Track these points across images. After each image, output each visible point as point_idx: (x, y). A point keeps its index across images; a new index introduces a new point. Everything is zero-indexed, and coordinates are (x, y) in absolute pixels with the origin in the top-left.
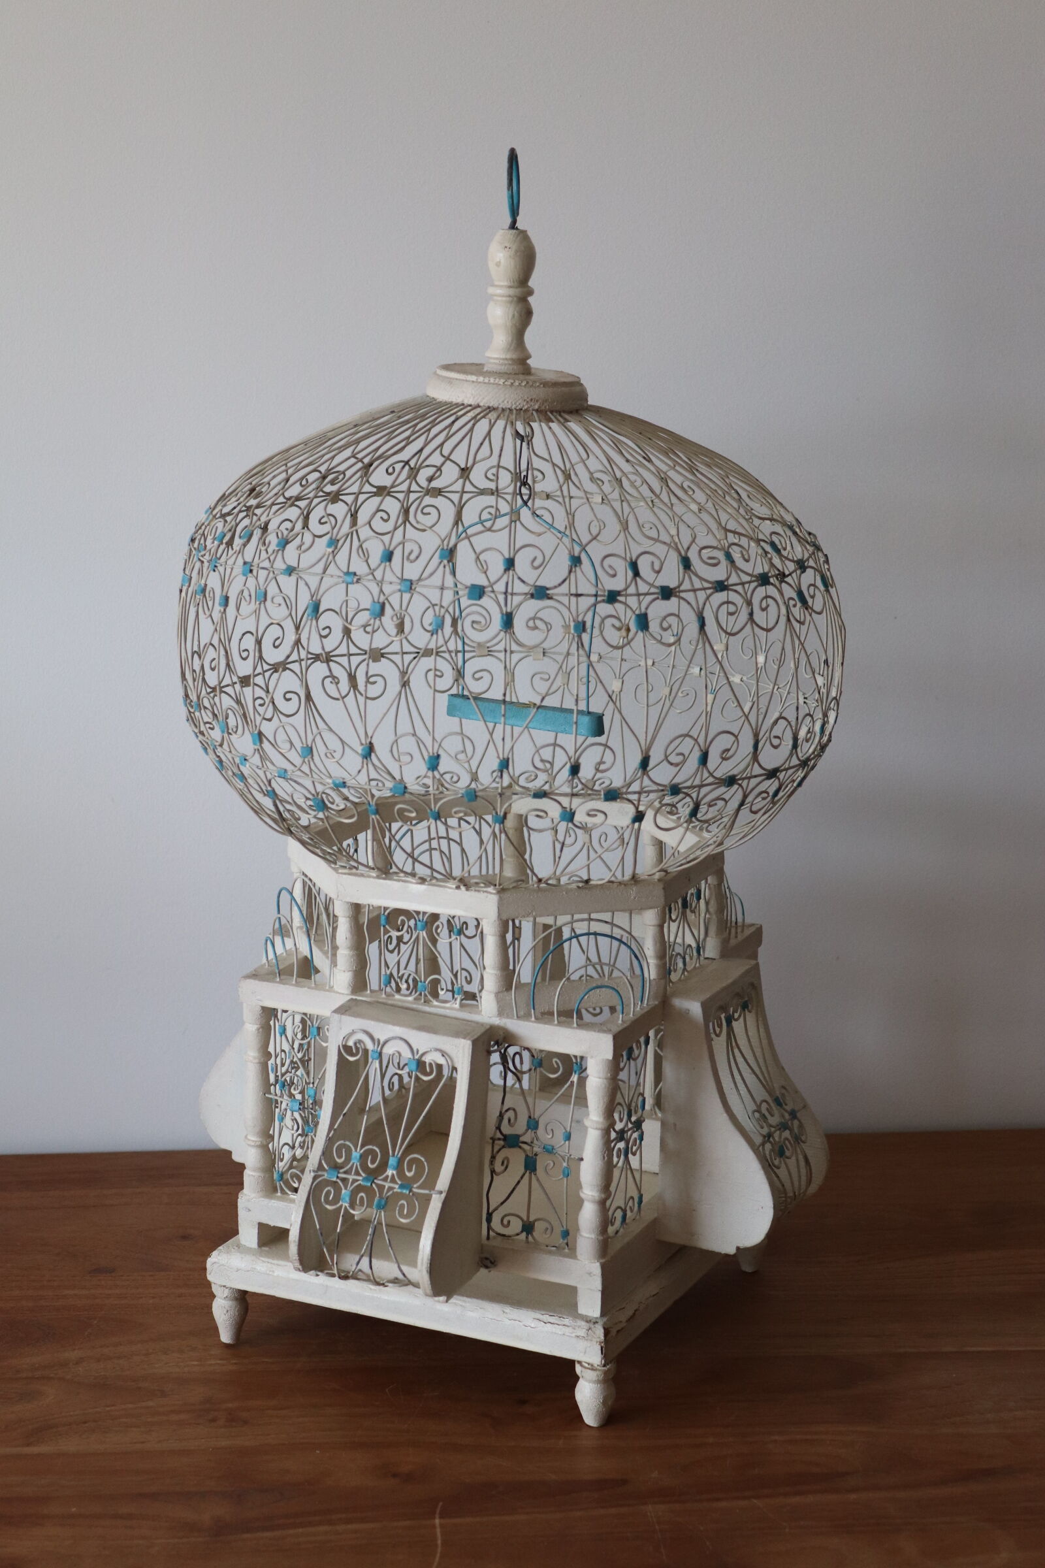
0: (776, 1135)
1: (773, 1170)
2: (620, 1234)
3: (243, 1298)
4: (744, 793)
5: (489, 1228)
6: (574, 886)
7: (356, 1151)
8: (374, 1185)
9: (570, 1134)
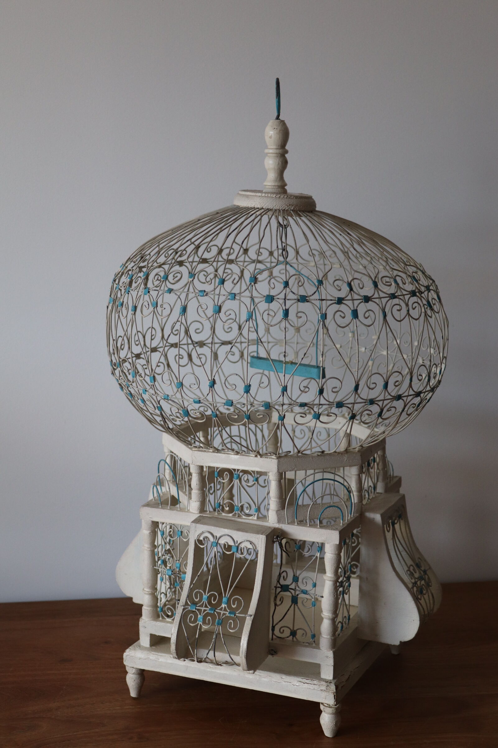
0: (418, 583)
1: (418, 601)
2: (340, 636)
3: (142, 673)
4: (405, 403)
5: (273, 634)
6: (316, 454)
7: (205, 595)
8: (215, 613)
9: (316, 583)
